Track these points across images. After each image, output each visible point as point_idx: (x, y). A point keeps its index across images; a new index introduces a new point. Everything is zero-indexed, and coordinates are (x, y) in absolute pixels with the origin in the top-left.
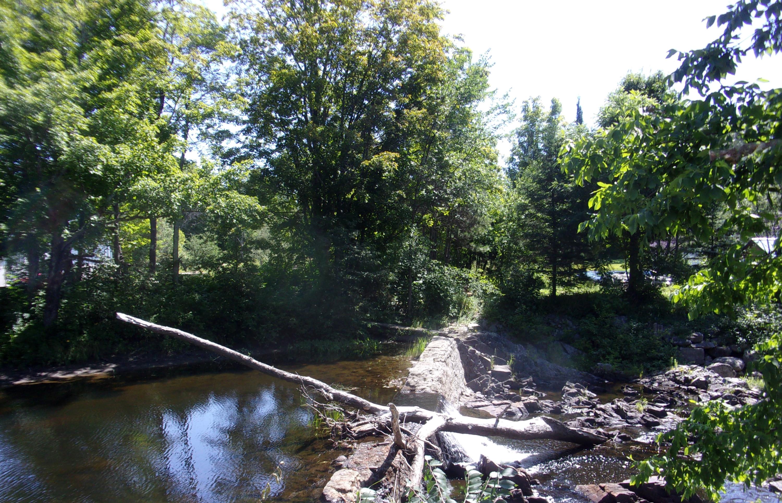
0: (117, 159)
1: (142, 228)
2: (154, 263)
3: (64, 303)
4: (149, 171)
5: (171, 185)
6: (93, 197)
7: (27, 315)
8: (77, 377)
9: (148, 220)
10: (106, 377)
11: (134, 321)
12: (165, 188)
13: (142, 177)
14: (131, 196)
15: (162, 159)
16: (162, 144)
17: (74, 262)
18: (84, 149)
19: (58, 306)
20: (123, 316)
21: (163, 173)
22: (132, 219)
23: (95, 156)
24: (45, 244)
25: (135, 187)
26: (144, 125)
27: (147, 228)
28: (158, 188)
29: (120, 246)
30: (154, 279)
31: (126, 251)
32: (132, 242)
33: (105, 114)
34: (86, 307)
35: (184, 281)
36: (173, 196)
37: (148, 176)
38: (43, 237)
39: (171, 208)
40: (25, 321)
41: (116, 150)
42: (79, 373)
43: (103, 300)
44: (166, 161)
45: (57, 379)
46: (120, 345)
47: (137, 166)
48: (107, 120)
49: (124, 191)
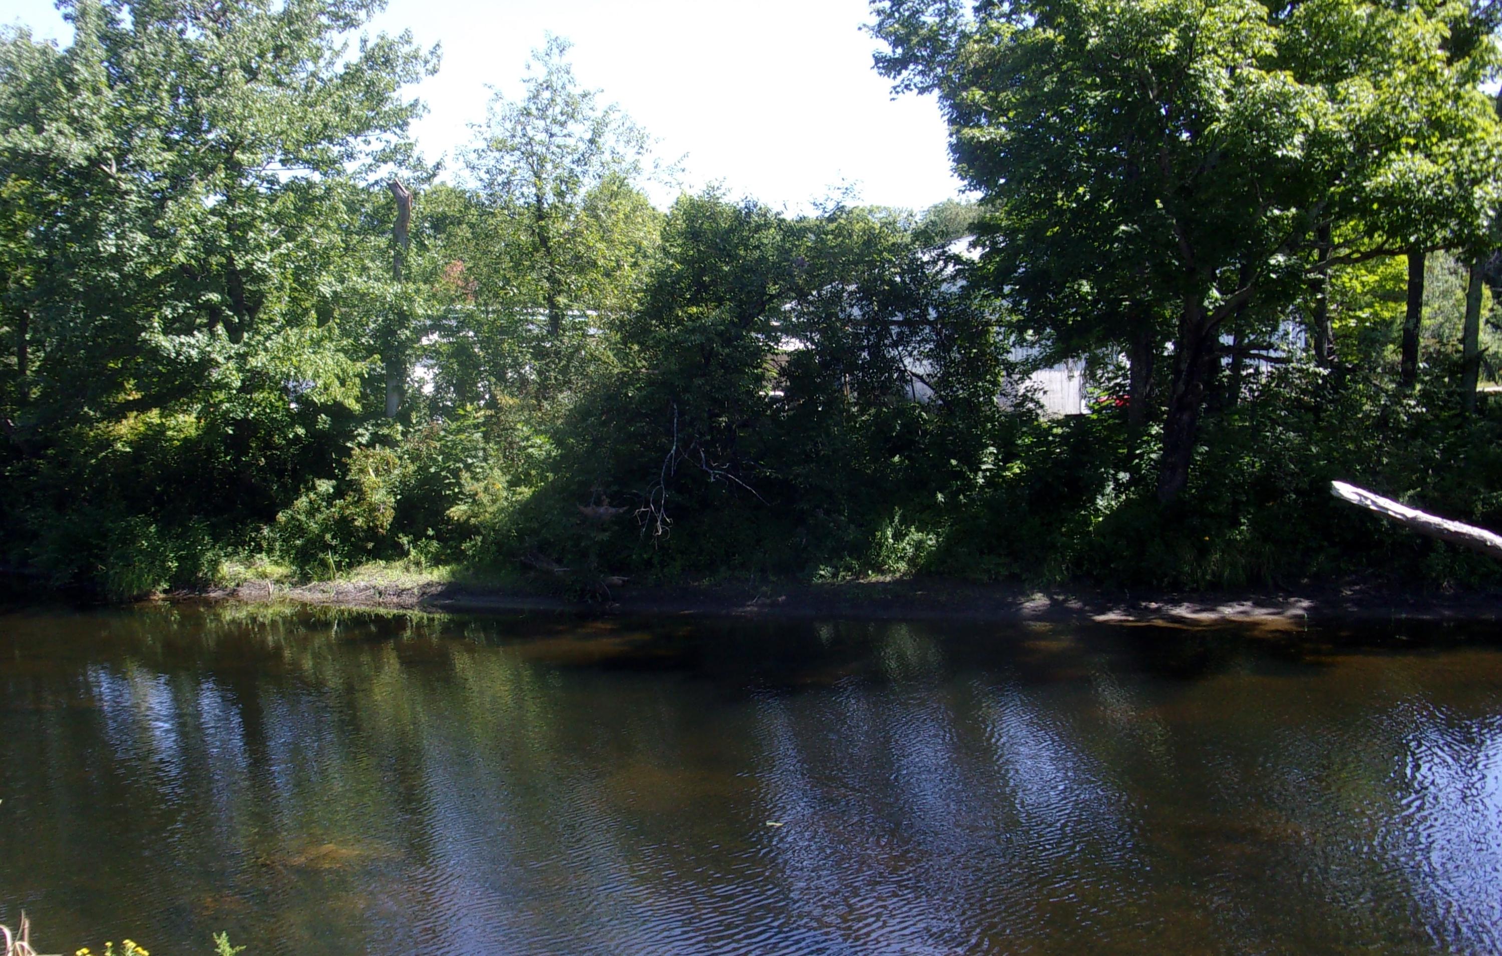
0: (1340, 117)
1: (1384, 279)
2: (1414, 361)
3: (1201, 454)
4: (1419, 134)
5: (1474, 167)
6: (1276, 212)
7: (1124, 476)
8: (1225, 621)
9: (1404, 258)
10: (1287, 627)
11: (1374, 503)
12: (1458, 176)
13: (1398, 152)
14: (1367, 201)
15: (1455, 101)
16: (1458, 65)
17: (1224, 361)
18: (1264, 100)
19: (1188, 460)
20: (1346, 490)
21: (1452, 136)
22: (1366, 256)
23: (1288, 115)
24: (1166, 322)
25: (1380, 179)
26: (1411, 23)
27: (1397, 278)
28: (1440, 177)
29: (1329, 323)
30: (1412, 403)
31: (1344, 335)
32: (1359, 313)
33: (1314, 14)
34: (1248, 463)
35: (1492, 410)
36: (1478, 192)
37: (1413, 149)
38: (1165, 308)
39: (1471, 224)
40: (1120, 487)
41: (1338, 93)
42: (1229, 611)
43: (1287, 449)
44: (1466, 105)
45: (1180, 620)
46: (1321, 558)
47: (1388, 127)
48: (1318, 26)
49: (1350, 190)
